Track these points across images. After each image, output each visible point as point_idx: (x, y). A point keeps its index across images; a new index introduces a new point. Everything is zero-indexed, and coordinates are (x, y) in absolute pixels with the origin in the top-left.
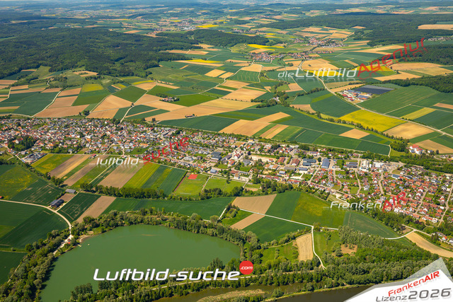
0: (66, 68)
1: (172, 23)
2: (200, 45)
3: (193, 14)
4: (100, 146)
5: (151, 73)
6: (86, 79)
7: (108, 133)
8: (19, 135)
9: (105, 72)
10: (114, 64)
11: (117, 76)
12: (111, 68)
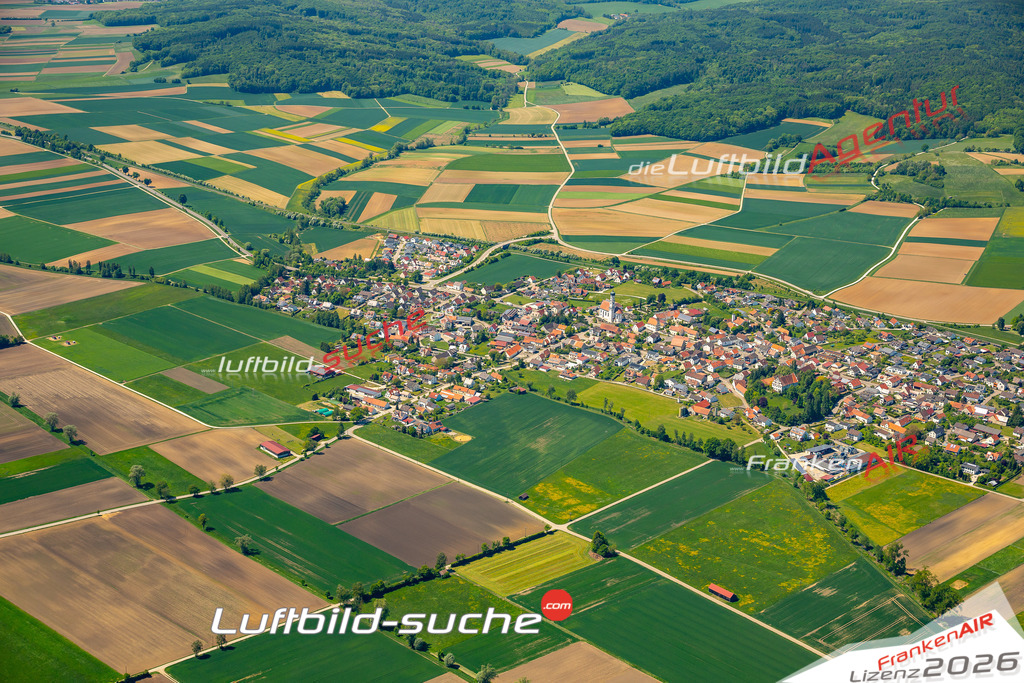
6: (1022, 185)
8: (783, 360)
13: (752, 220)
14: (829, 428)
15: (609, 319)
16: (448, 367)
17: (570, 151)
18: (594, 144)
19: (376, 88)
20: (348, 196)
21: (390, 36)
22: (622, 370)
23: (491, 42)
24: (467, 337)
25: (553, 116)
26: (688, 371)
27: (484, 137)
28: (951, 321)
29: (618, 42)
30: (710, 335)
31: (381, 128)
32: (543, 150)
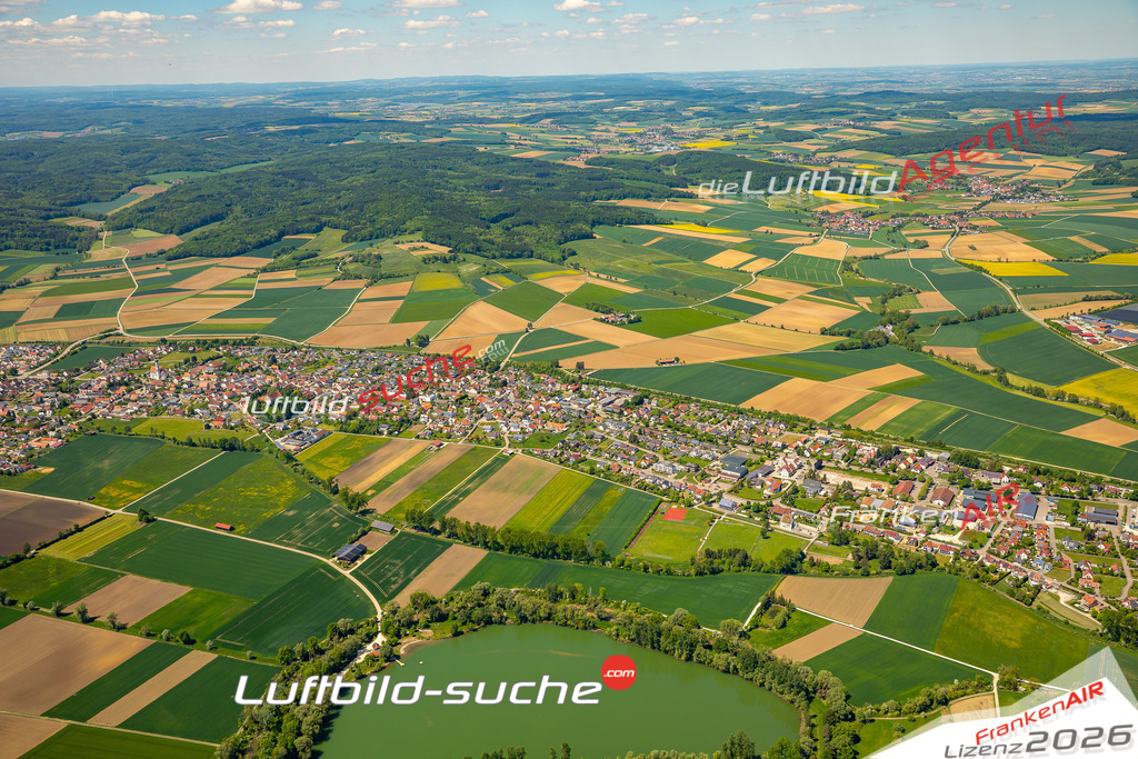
0: (380, 234)
1: (622, 135)
2: (691, 189)
3: (672, 114)
4: (452, 421)
5: (574, 254)
6: (426, 260)
7: (473, 392)
8: (274, 385)
9: (468, 247)
10: (488, 227)
11: (494, 257)
12: (482, 238)
13: (261, 302)
14: (300, 420)
15: (157, 378)
16: (37, 427)
17: (136, 274)
18: (154, 267)
22: (166, 408)
23: (77, 207)
24: (52, 405)
25: (125, 252)
26: (211, 402)
27: (71, 272)
28: (379, 346)
29: (173, 198)
30: (226, 377)
32: (115, 276)
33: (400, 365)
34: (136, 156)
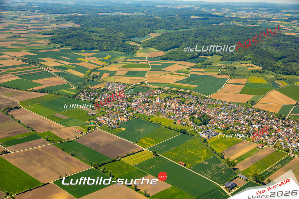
0: (235, 59)
4: (267, 137)
6: (253, 71)
7: (275, 127)
8: (198, 111)
9: (270, 68)
10: (277, 61)
11: (280, 73)
12: (275, 65)
13: (192, 79)
14: (208, 126)
15: (158, 102)
16: (120, 113)
17: (150, 63)
18: (156, 62)
19: (105, 49)
20: (98, 74)
21: (109, 37)
22: (161, 113)
23: (132, 38)
24: (125, 106)
25: (147, 55)
26: (176, 114)
27: (130, 60)
28: (236, 102)
29: (162, 38)
30: (181, 105)
31: (106, 58)
32: (144, 63)
33: (244, 111)
34: (150, 23)
